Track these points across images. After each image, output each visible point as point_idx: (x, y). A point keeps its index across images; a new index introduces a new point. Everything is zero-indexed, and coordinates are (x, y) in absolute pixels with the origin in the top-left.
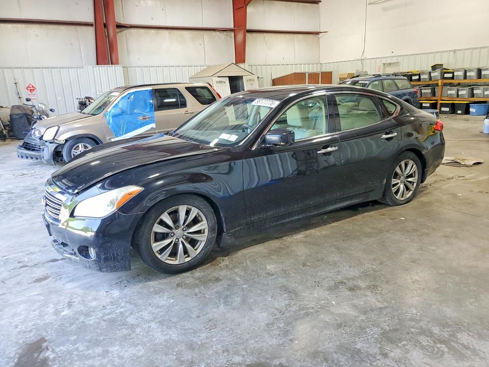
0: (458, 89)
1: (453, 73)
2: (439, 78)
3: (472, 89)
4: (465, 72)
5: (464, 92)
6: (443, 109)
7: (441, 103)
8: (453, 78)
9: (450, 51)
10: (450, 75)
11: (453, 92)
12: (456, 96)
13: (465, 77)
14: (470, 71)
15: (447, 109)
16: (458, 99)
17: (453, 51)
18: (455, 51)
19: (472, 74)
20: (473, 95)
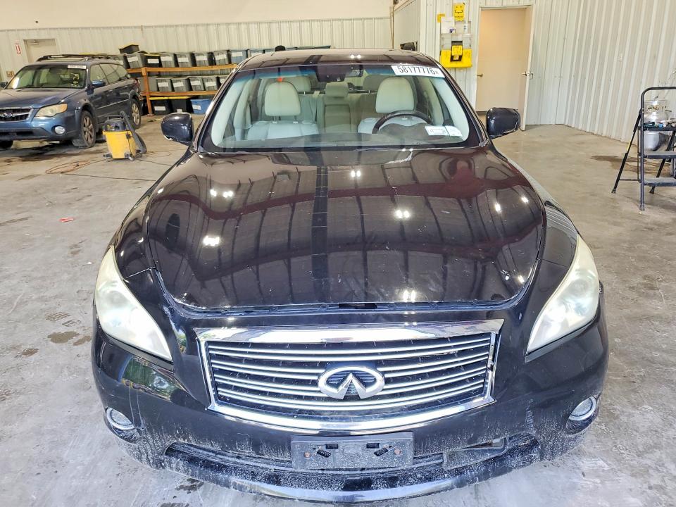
0: (171, 81)
1: (159, 58)
2: (141, 65)
3: (189, 80)
4: (175, 56)
5: (179, 84)
6: (157, 108)
7: (151, 101)
8: (160, 65)
9: (135, 27)
10: (156, 61)
11: (164, 84)
12: (170, 90)
13: (177, 64)
14: (181, 55)
15: (163, 108)
16: (174, 94)
17: (139, 27)
18: (142, 28)
19: (184, 60)
20: (190, 88)
